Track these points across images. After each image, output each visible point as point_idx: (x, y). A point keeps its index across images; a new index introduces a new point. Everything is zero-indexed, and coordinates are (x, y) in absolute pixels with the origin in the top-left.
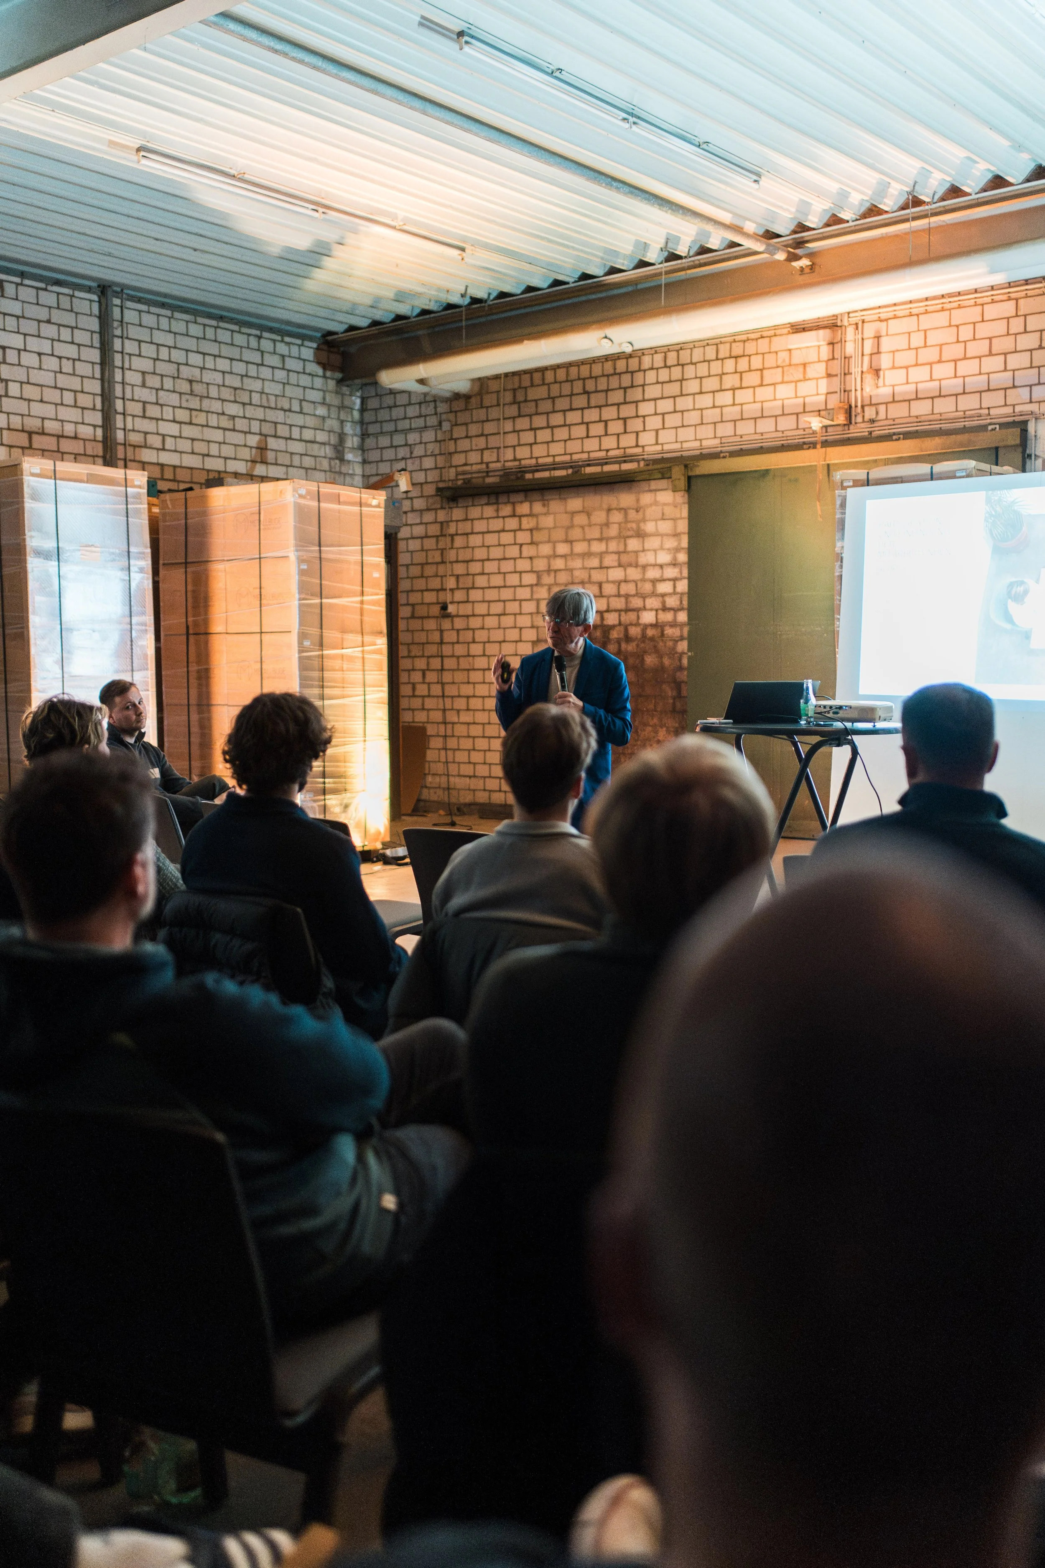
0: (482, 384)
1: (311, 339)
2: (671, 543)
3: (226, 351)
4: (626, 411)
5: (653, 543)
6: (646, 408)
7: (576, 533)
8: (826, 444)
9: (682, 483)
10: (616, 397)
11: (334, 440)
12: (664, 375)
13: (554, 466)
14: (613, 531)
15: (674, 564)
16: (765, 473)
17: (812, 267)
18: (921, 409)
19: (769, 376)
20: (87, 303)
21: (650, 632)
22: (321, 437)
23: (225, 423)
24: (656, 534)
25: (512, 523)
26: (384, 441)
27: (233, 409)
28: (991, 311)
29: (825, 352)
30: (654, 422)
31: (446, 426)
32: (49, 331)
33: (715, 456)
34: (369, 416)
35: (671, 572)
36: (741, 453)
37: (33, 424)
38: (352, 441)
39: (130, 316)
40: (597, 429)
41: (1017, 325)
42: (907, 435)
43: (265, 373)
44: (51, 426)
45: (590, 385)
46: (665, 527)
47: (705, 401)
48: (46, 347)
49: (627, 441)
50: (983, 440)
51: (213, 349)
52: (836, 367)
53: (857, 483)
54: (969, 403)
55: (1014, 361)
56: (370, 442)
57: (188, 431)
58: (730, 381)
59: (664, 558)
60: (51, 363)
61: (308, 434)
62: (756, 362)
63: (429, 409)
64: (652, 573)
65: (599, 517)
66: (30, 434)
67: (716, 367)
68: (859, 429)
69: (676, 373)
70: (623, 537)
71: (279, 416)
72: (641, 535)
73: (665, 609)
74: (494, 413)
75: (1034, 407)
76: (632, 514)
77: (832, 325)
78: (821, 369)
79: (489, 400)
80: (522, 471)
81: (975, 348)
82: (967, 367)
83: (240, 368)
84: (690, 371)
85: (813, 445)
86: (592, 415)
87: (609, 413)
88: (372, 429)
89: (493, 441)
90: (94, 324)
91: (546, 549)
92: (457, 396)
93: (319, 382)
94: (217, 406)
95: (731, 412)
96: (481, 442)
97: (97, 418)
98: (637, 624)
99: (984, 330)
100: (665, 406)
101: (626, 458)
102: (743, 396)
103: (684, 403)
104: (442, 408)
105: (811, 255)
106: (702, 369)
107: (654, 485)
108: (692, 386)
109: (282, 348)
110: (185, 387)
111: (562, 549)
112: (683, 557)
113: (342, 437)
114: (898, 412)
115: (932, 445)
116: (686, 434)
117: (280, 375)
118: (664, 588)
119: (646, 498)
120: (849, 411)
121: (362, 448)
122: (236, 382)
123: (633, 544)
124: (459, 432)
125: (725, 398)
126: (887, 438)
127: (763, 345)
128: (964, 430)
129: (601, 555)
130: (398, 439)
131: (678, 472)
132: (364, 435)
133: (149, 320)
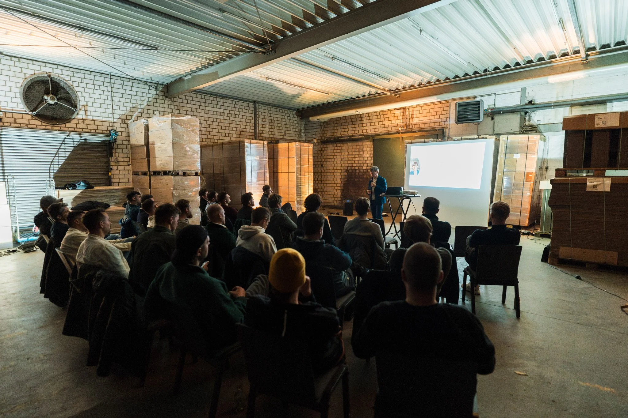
0: (330, 120)
1: (295, 110)
2: (369, 153)
3: (278, 113)
4: (360, 125)
5: (366, 153)
6: (364, 125)
7: (350, 150)
8: (402, 133)
9: (372, 141)
10: (358, 122)
11: (299, 131)
12: (368, 118)
13: (345, 137)
14: (357, 150)
15: (370, 157)
16: (389, 139)
17: (399, 97)
18: (422, 126)
19: (390, 119)
20: (251, 105)
21: (365, 171)
22: (297, 130)
23: (278, 128)
24: (367, 151)
25: (336, 148)
26: (310, 131)
27: (280, 125)
28: (437, 106)
29: (402, 114)
30: (366, 128)
31: (323, 128)
32: (244, 111)
33: (379, 135)
34: (306, 126)
35: (369, 159)
36: (384, 134)
37: (241, 129)
38: (303, 131)
39: (260, 107)
40: (354, 129)
41: (442, 109)
42: (419, 131)
43: (286, 117)
44: (245, 130)
45: (353, 120)
46: (368, 149)
47: (377, 124)
48: (244, 114)
49: (360, 131)
50: (435, 133)
51: (276, 113)
52: (404, 117)
53: (409, 143)
54: (432, 125)
55: (441, 116)
56: (307, 131)
57: (271, 130)
58: (382, 120)
59: (368, 156)
60: (245, 117)
61: (294, 130)
62: (388, 116)
63: (319, 124)
64: (365, 159)
65: (354, 147)
66: (241, 132)
67: (379, 117)
68: (409, 130)
69: (371, 118)
70: (359, 151)
71: (289, 126)
72: (363, 151)
73: (368, 166)
74: (332, 125)
75: (445, 126)
76: (361, 147)
77: (403, 108)
78: (401, 117)
79: (331, 123)
80: (339, 137)
81: (433, 114)
82: (431, 118)
83: (281, 117)
84: (374, 117)
85: (399, 133)
86: (353, 126)
87: (357, 126)
88: (307, 128)
89: (332, 131)
90: (253, 109)
91: (343, 153)
92: (325, 122)
93: (296, 119)
94: (276, 125)
95: (382, 126)
96: (330, 131)
97: (253, 128)
98: (362, 169)
99: (435, 110)
100: (368, 124)
101: (360, 135)
102: (385, 123)
103: (372, 124)
104: (322, 124)
105: (399, 94)
106: (376, 117)
107: (366, 141)
108: (374, 121)
109: (289, 112)
110: (270, 121)
111: (347, 153)
112: (372, 156)
113: (301, 130)
114: (417, 126)
115: (424, 133)
116: (373, 130)
117: (289, 118)
118: (368, 162)
119: (364, 143)
120: (407, 126)
121: (305, 132)
122: (280, 120)
123: (361, 153)
124: (325, 129)
125: (381, 123)
126: (415, 132)
127: (389, 112)
128: (431, 130)
129: (355, 155)
130: (313, 130)
131: (371, 138)
132: (305, 130)
133: (263, 108)
